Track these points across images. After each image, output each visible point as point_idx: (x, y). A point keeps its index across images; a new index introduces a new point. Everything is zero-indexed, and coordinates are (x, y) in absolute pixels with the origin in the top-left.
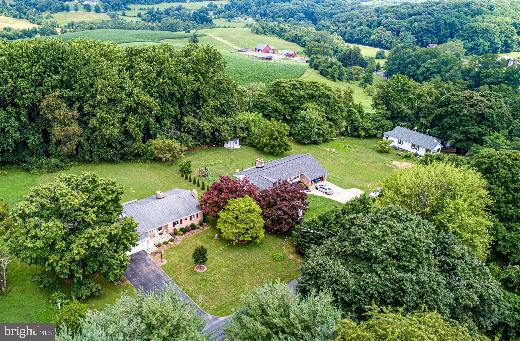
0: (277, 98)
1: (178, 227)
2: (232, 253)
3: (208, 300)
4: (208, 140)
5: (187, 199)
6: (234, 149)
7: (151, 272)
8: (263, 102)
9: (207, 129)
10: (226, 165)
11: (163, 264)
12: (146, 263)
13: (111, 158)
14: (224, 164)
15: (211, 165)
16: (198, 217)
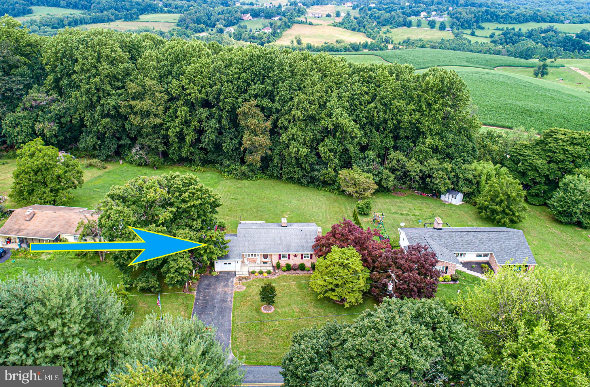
0: (542, 153)
1: (284, 262)
2: (315, 307)
3: (243, 340)
5: (308, 235)
6: (451, 204)
7: (222, 293)
8: (521, 155)
9: (415, 171)
10: (419, 219)
11: (239, 290)
12: (227, 284)
13: (299, 180)
14: (418, 217)
15: (401, 214)
16: (311, 258)
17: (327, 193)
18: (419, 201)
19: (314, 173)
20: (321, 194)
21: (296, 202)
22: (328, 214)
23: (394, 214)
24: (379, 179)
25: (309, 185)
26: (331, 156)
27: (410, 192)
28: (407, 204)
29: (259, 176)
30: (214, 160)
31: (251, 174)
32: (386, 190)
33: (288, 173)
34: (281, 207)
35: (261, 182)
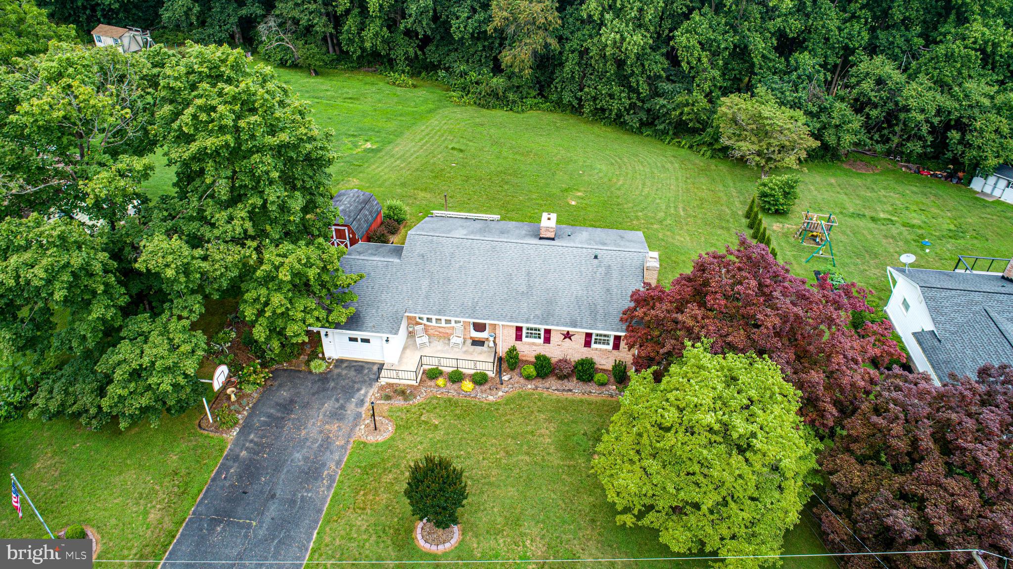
1: (530, 348)
4: (915, 147)
5: (615, 274)
7: (314, 440)
9: (923, 111)
10: (921, 236)
11: (371, 439)
12: (342, 407)
13: (619, 115)
14: (920, 232)
15: (873, 219)
16: (616, 346)
17: (684, 152)
18: (915, 189)
19: (657, 100)
20: (669, 153)
21: (604, 168)
22: (681, 206)
23: (852, 215)
24: (818, 126)
25: (643, 130)
26: (705, 60)
27: (886, 163)
28: (883, 192)
29: (529, 101)
30: (440, 62)
31: (511, 96)
32: (829, 155)
33: (595, 99)
34: (566, 177)
35: (533, 116)
